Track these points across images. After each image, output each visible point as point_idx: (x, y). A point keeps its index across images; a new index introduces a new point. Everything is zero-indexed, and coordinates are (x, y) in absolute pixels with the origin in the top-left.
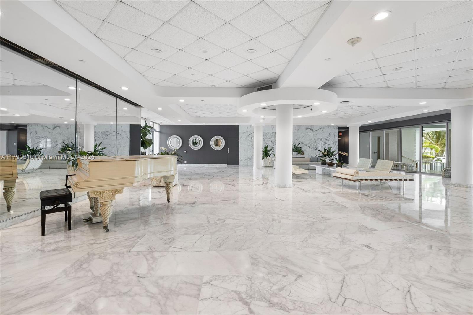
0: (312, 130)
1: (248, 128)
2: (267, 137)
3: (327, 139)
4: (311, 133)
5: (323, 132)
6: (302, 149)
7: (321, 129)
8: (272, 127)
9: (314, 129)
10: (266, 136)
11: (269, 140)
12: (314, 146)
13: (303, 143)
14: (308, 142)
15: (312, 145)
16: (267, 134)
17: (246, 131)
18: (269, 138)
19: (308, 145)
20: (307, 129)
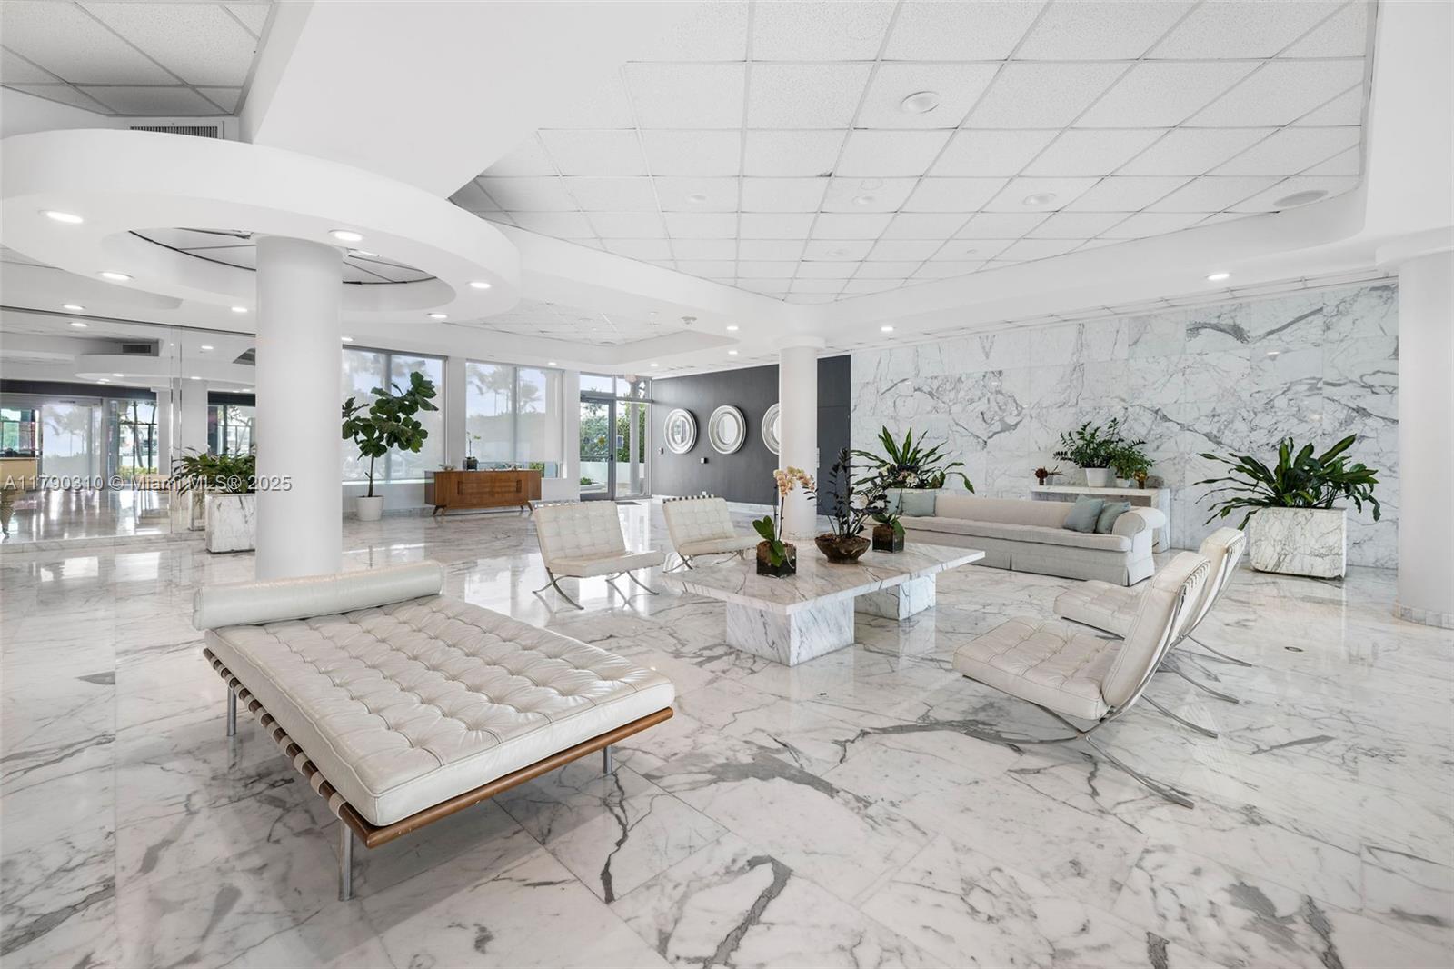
0: (1238, 333)
1: (880, 362)
2: (962, 394)
3: (1369, 380)
4: (1228, 358)
5: (1332, 335)
6: (1149, 453)
7: (1318, 320)
8: (984, 348)
9: (1254, 324)
10: (958, 392)
11: (971, 408)
12: (1254, 436)
13: (1165, 418)
14: (1207, 409)
15: (1241, 426)
16: (960, 379)
17: (875, 378)
18: (972, 401)
19: (1207, 429)
20: (1195, 329)
